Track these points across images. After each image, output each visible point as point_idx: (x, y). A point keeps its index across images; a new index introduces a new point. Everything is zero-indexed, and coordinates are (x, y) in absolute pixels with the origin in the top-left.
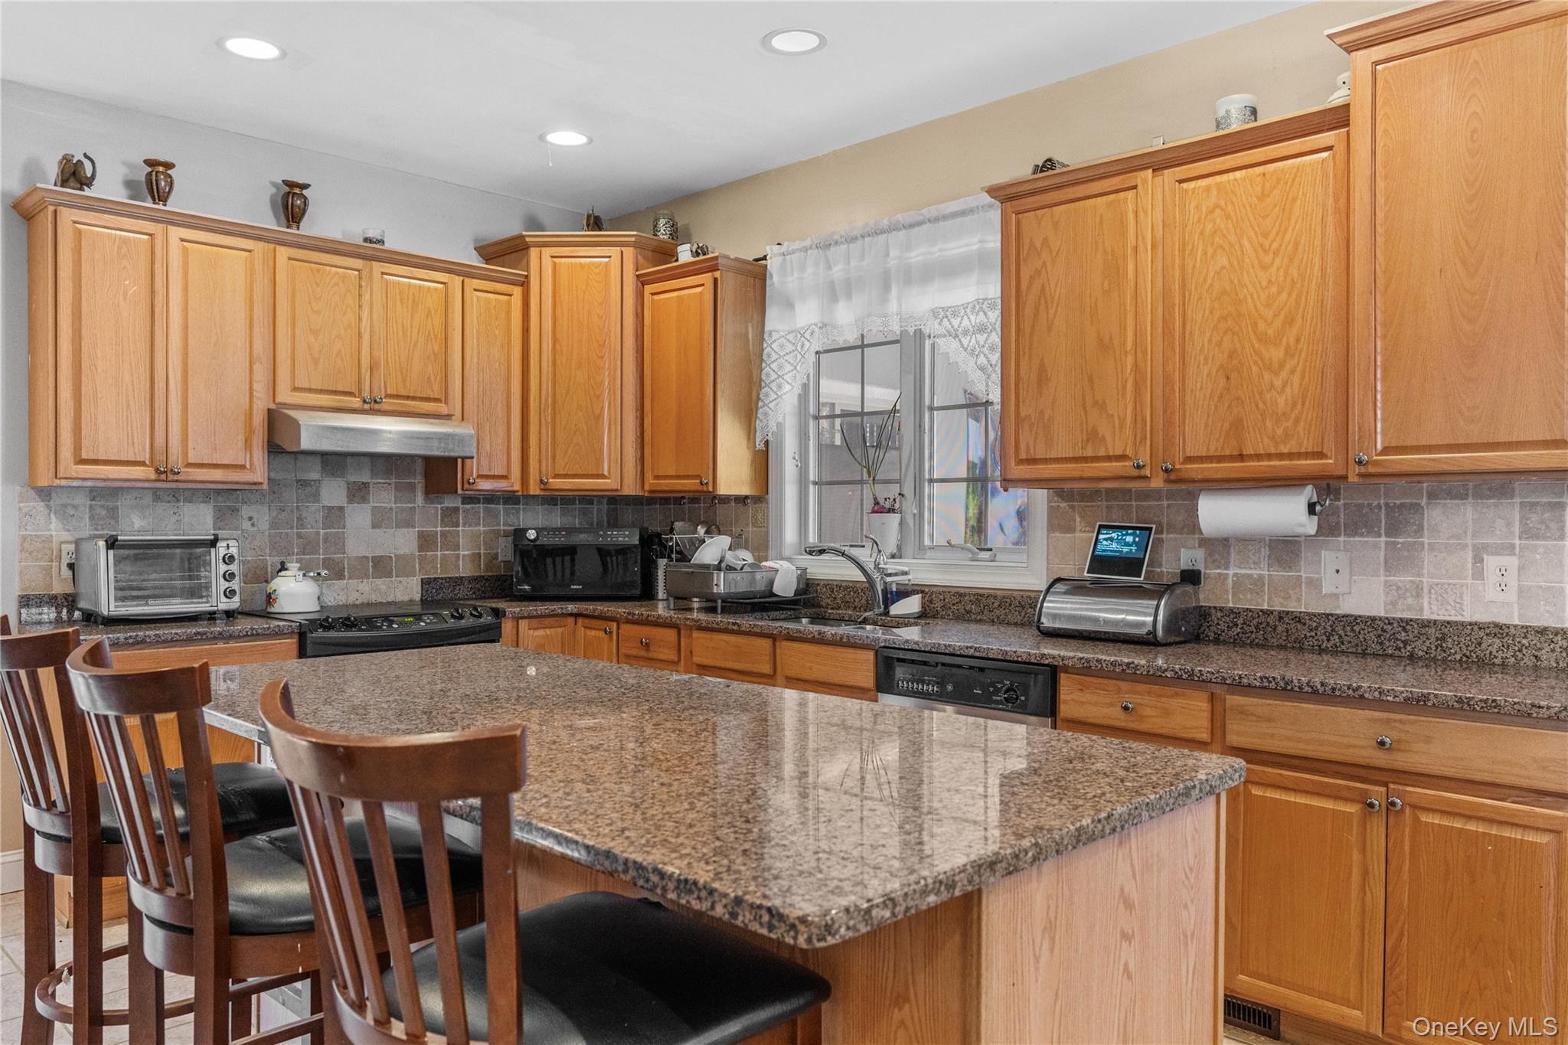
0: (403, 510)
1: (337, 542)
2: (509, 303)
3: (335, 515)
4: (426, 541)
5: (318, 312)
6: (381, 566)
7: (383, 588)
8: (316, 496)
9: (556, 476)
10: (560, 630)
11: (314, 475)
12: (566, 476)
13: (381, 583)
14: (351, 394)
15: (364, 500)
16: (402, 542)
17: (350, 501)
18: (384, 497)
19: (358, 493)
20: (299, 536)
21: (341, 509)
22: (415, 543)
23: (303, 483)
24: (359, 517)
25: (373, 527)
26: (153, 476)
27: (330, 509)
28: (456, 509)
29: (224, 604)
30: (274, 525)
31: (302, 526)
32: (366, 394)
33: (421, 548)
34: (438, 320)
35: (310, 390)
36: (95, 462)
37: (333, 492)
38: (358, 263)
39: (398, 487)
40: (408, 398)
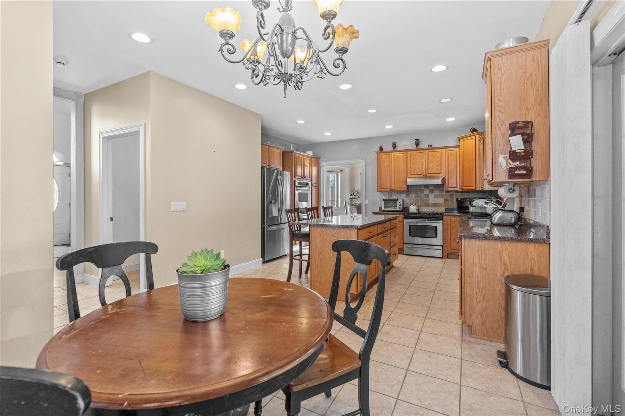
0: (441, 194)
1: (428, 200)
2: (456, 152)
3: (427, 196)
4: (446, 201)
5: (415, 161)
6: (436, 205)
7: (437, 209)
8: (423, 192)
9: (464, 187)
10: (459, 219)
11: (423, 188)
12: (466, 187)
13: (436, 208)
14: (421, 174)
15: (433, 193)
16: (441, 201)
17: (430, 193)
18: (437, 192)
19: (431, 191)
20: (420, 199)
21: (428, 194)
22: (444, 201)
23: (421, 190)
24: (431, 196)
25: (435, 198)
26: (390, 190)
27: (426, 194)
28: (453, 194)
29: (399, 210)
30: (416, 197)
31: (421, 198)
32: (424, 174)
33: (445, 202)
34: (439, 158)
35: (414, 175)
36: (382, 188)
37: (426, 192)
38: (422, 151)
39: (440, 190)
40: (433, 174)
